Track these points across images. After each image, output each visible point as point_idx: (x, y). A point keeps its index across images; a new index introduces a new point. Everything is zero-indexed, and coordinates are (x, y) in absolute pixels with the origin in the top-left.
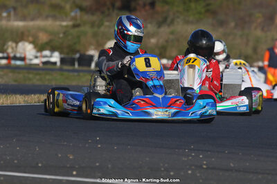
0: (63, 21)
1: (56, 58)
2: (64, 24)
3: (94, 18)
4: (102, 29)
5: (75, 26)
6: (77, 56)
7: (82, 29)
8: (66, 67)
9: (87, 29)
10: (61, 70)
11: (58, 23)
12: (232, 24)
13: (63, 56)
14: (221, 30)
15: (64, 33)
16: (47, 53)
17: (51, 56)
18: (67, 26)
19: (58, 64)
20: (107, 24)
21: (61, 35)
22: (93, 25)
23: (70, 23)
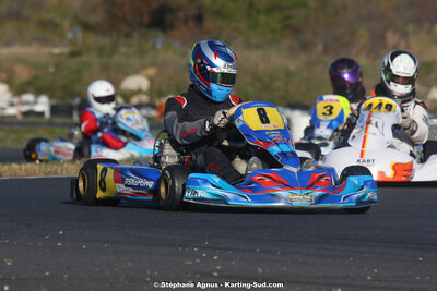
0: (56, 46)
1: (43, 105)
2: (57, 51)
3: (105, 41)
4: (116, 59)
5: (73, 54)
6: (77, 101)
7: (85, 58)
8: (59, 120)
9: (92, 58)
10: (50, 124)
11: (46, 50)
12: (320, 47)
13: (54, 102)
14: (303, 57)
15: (57, 66)
16: (28, 97)
17: (35, 103)
18: (60, 55)
19: (47, 114)
20: (123, 50)
21: (52, 70)
22: (101, 51)
23: (66, 50)
